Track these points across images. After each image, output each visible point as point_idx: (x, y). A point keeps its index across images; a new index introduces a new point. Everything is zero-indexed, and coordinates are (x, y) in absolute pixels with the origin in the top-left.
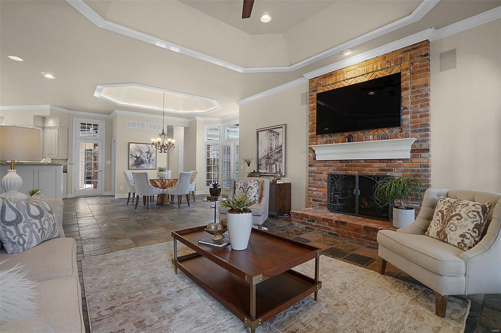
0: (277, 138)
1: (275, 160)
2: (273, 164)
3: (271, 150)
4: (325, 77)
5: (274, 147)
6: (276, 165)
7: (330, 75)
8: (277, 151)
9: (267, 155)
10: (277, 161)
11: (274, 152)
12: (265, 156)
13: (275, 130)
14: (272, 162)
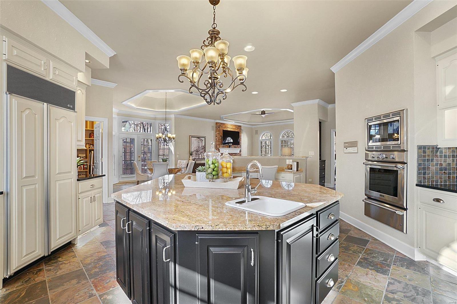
0: (202, 142)
1: (201, 152)
2: (200, 154)
3: (199, 148)
4: (222, 124)
5: (200, 146)
6: (202, 155)
7: (224, 124)
8: (202, 148)
9: (196, 150)
10: (202, 153)
11: (200, 149)
12: (195, 150)
13: (201, 138)
14: (199, 153)
